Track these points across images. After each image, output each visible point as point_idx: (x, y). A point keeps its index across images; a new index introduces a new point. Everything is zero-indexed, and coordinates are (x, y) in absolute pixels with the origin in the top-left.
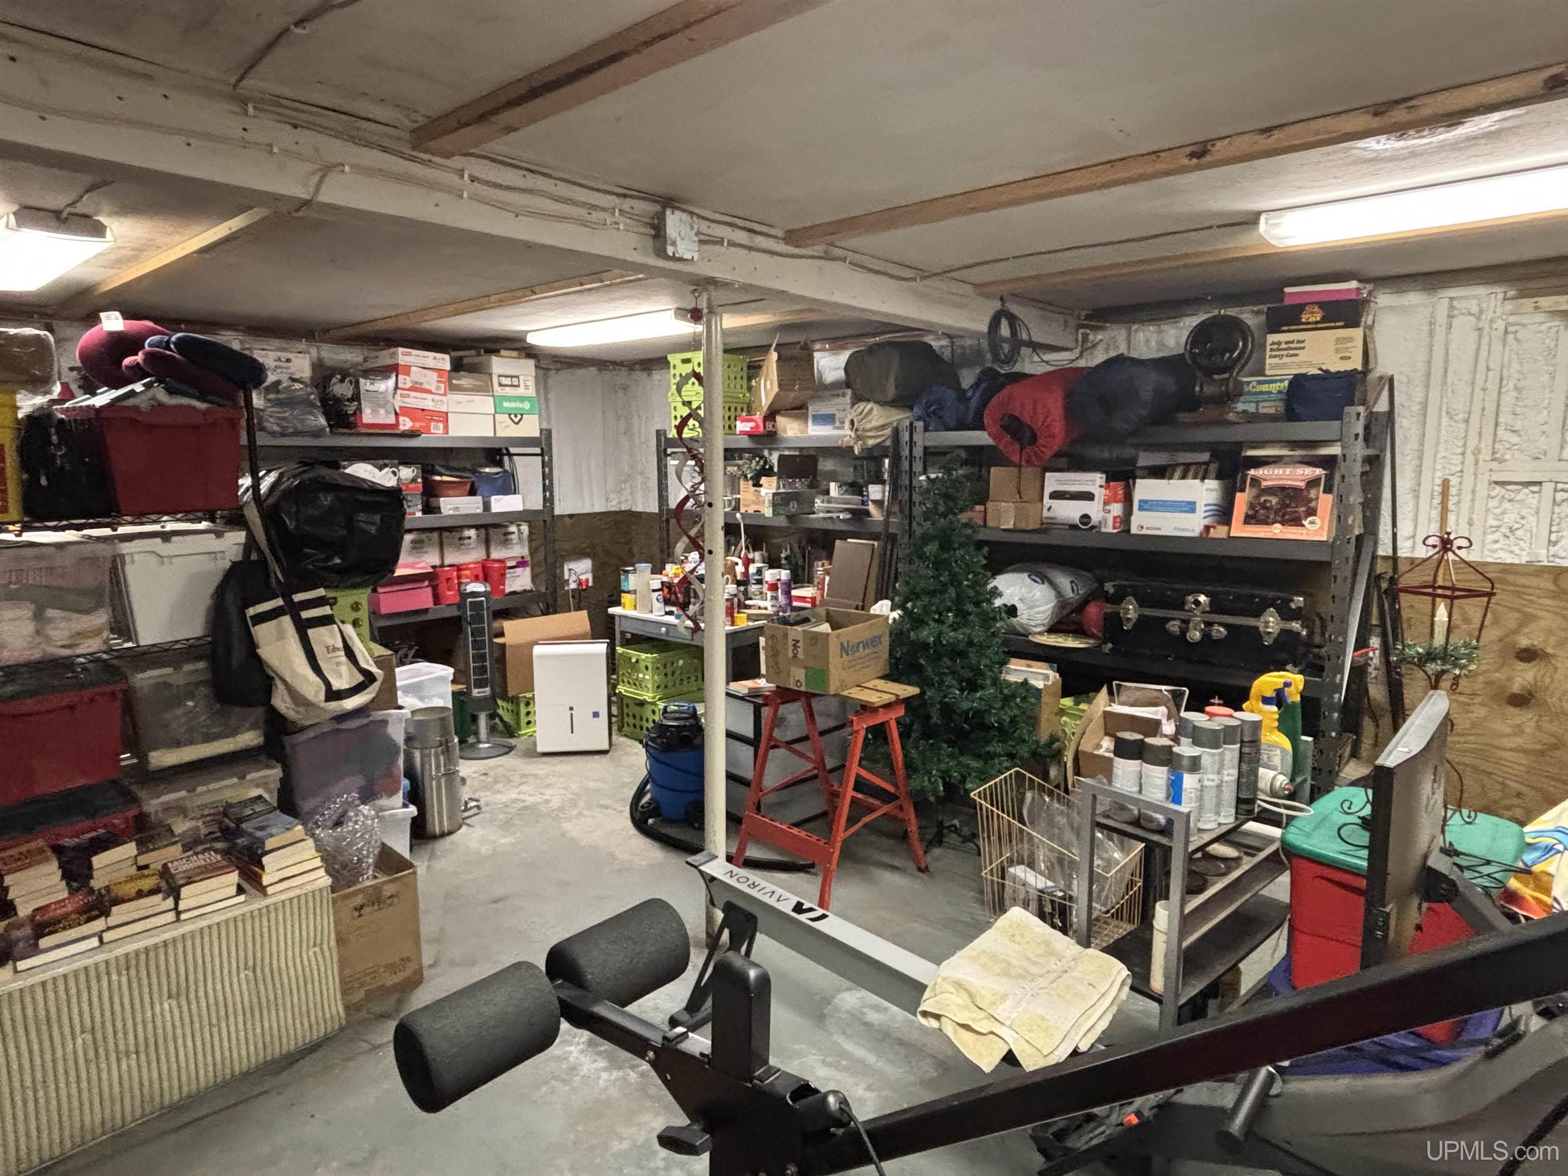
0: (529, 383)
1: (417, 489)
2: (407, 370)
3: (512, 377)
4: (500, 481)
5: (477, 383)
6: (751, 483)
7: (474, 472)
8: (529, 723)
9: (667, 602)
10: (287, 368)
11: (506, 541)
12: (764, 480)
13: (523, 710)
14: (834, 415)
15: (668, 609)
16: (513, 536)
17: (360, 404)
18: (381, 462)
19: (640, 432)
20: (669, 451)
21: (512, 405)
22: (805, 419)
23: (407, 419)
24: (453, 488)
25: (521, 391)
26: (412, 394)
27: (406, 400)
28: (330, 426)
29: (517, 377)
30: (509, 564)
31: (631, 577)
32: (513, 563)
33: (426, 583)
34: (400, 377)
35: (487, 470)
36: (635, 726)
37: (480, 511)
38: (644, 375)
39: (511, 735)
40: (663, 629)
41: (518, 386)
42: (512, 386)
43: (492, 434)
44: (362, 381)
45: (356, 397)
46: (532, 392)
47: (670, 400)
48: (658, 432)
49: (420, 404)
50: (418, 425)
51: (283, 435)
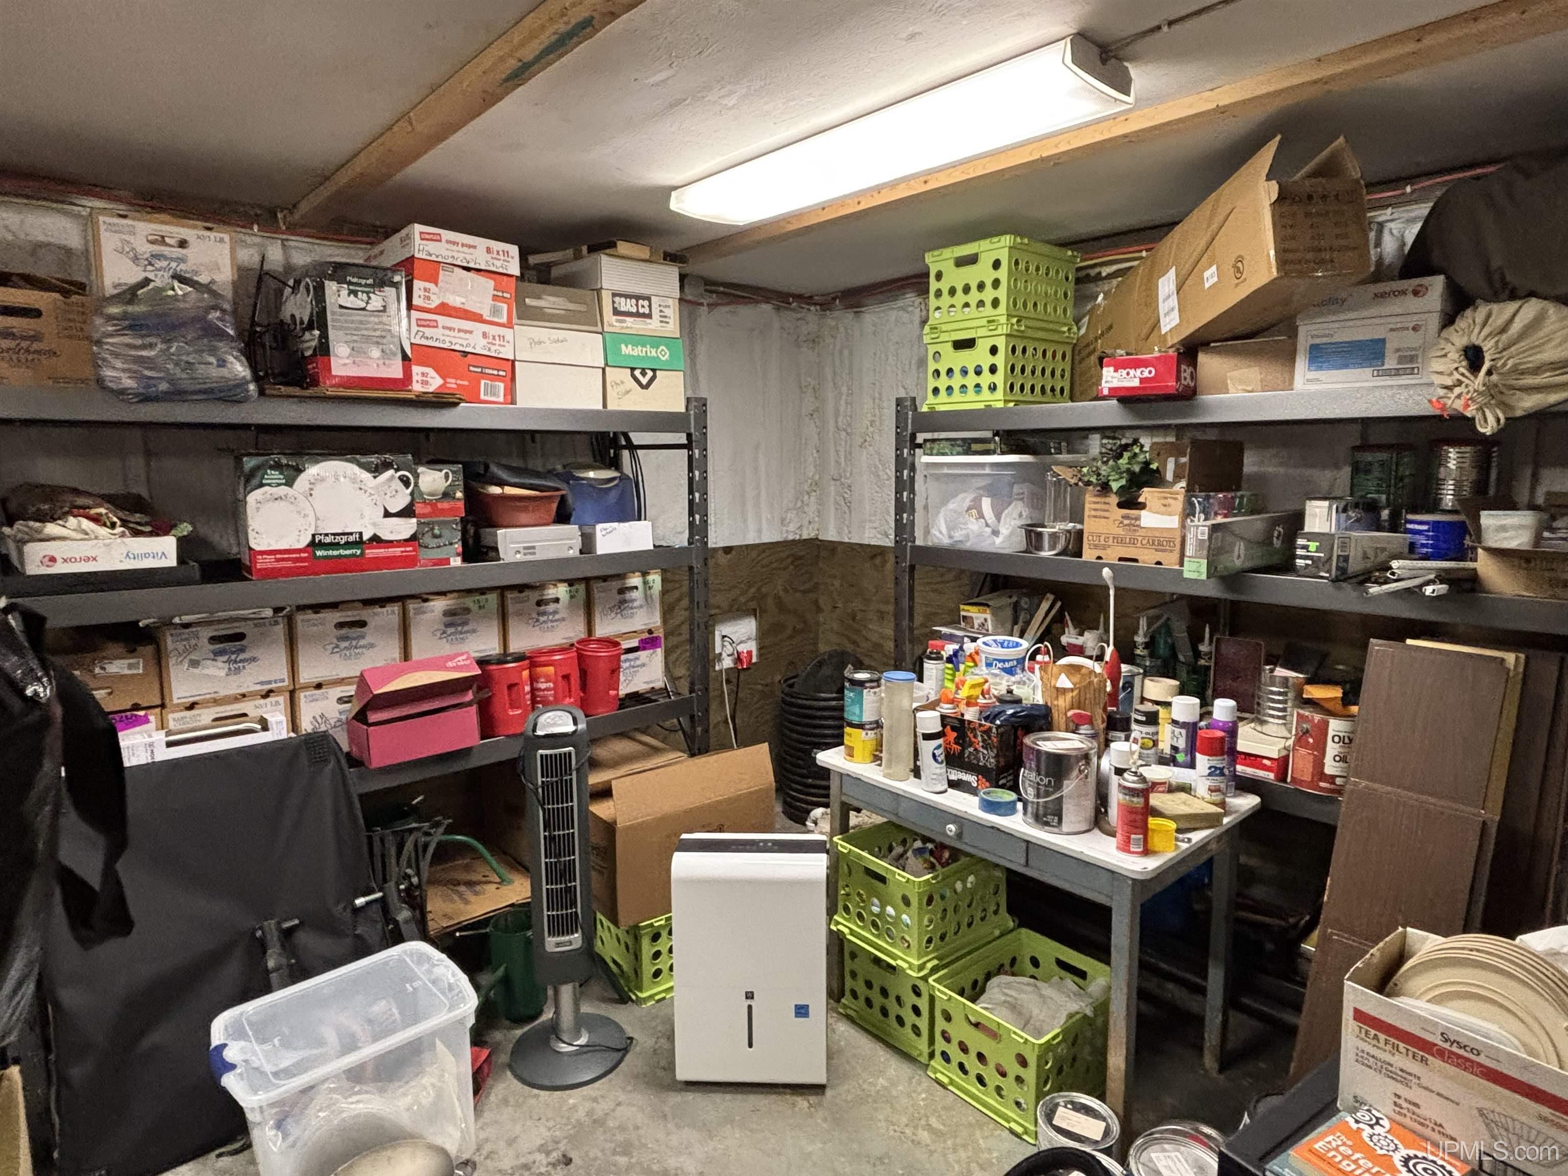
0: (667, 312)
1: (451, 511)
2: (432, 271)
3: (638, 298)
4: (613, 495)
5: (572, 306)
6: (1114, 500)
7: (567, 477)
8: (657, 974)
9: (953, 760)
10: (182, 260)
11: (622, 605)
12: (1147, 494)
13: (647, 949)
14: (1383, 341)
15: (955, 775)
16: (635, 594)
17: (324, 335)
18: (373, 459)
19: (837, 412)
20: (920, 438)
21: (638, 351)
22: (1290, 358)
23: (430, 371)
24: (525, 509)
25: (653, 326)
26: (442, 320)
27: (428, 332)
28: (257, 379)
29: (648, 299)
30: (626, 645)
31: (868, 696)
32: (634, 643)
33: (469, 696)
34: (418, 285)
35: (591, 474)
36: (869, 1003)
37: (574, 553)
38: (849, 316)
39: (623, 999)
40: (952, 828)
41: (649, 316)
42: (638, 315)
43: (599, 407)
44: (331, 287)
45: (319, 320)
46: (672, 328)
47: (926, 339)
48: (899, 402)
49: (459, 343)
50: (452, 383)
51: (146, 399)
